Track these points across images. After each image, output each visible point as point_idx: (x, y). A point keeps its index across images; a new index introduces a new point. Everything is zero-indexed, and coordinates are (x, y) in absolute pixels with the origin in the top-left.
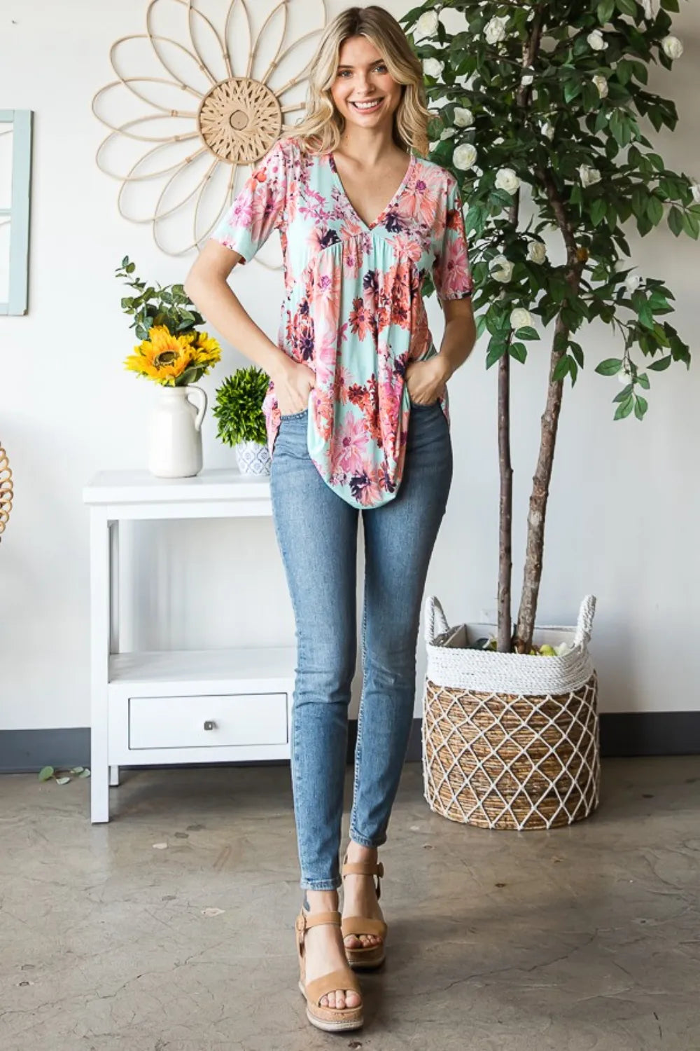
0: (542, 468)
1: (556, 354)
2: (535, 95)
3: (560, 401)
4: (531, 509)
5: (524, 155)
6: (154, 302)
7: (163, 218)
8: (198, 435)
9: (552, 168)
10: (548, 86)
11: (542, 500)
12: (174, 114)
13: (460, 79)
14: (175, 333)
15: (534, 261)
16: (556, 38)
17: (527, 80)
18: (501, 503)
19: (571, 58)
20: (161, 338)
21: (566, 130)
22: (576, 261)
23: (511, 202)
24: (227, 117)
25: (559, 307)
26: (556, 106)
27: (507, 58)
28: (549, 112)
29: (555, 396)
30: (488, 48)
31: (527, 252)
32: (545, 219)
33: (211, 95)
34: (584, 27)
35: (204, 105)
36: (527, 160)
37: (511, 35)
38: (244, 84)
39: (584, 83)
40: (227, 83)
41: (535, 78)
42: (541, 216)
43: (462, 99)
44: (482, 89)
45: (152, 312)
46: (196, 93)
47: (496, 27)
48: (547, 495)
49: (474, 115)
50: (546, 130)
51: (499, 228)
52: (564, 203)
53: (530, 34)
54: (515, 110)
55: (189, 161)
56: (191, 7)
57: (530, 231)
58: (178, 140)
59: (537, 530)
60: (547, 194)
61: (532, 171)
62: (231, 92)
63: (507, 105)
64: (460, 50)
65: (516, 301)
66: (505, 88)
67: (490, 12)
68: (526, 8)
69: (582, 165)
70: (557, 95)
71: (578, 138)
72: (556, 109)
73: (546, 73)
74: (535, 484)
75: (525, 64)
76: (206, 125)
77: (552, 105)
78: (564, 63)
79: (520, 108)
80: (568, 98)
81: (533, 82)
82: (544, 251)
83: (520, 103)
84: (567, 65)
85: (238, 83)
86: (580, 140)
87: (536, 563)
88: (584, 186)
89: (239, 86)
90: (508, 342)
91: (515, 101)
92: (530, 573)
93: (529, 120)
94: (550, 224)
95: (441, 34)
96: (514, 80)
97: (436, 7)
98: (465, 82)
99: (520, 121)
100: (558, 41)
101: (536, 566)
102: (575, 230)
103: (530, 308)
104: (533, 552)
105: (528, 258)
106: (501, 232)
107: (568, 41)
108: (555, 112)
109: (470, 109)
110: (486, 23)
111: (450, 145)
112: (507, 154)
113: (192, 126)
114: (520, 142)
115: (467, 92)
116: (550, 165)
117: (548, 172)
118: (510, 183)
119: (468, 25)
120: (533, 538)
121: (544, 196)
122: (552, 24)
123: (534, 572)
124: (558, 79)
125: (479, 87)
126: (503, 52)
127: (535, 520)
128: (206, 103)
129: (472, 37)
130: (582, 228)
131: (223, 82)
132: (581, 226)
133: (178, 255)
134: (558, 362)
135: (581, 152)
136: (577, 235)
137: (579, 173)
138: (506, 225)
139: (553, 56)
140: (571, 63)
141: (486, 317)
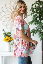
6: (6, 34)
7: (7, 25)
8: (11, 47)
12: (8, 15)
13: (38, 11)
14: (8, 37)
20: (7, 37)
33: (12, 13)
43: (38, 13)
44: (40, 12)
45: (6, 35)
46: (10, 13)
49: (39, 15)
55: (10, 20)
56: (10, 4)
58: (9, 17)
67: (41, 4)
95: (36, 7)
97: (35, 4)
106: (42, 27)
111: (37, 18)
112: (42, 19)
113: (10, 16)
126: (42, 8)
129: (39, 7)
133: (9, 29)
141: (40, 35)
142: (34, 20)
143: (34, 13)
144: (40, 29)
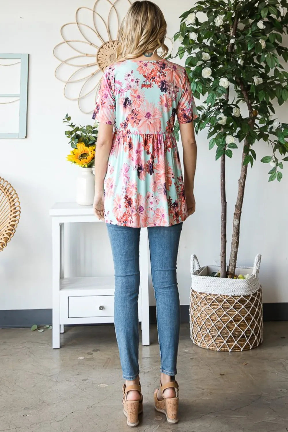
0: (239, 201)
1: (245, 154)
2: (235, 47)
3: (246, 174)
4: (234, 218)
5: (231, 72)
6: (79, 133)
7: (83, 98)
9: (243, 77)
10: (240, 43)
11: (239, 215)
12: (87, 55)
13: (205, 41)
14: (87, 145)
15: (236, 116)
16: (244, 24)
17: (232, 41)
18: (222, 216)
19: (250, 32)
20: (82, 147)
21: (248, 62)
22: (253, 116)
23: (226, 92)
24: (108, 56)
25: (246, 135)
26: (244, 52)
27: (224, 32)
28: (241, 54)
29: (244, 172)
30: (216, 28)
31: (233, 112)
32: (240, 99)
33: (102, 47)
34: (256, 20)
35: (99, 52)
36: (232, 74)
37: (226, 22)
38: (116, 43)
39: (256, 43)
40: (109, 43)
41: (235, 40)
42: (238, 97)
43: (206, 49)
44: (214, 45)
45: (78, 137)
46: (96, 47)
47: (219, 19)
48: (241, 212)
49: (211, 56)
50: (240, 62)
51: (221, 103)
52: (248, 92)
53: (233, 22)
54: (227, 54)
55: (93, 75)
56: (94, 11)
57: (233, 103)
58: (88, 66)
59: (237, 227)
60: (241, 88)
61: (234, 79)
62: (110, 46)
63: (224, 51)
64: (205, 29)
65: (228, 132)
66: (223, 44)
67: (217, 13)
68: (232, 11)
69: (255, 77)
70: (244, 47)
71: (253, 65)
72: (244, 53)
73: (240, 38)
74: (236, 208)
75: (231, 35)
76: (101, 60)
77: (242, 51)
78: (247, 34)
79: (229, 53)
80: (249, 49)
81: (235, 42)
82: (240, 112)
83: (229, 50)
84: (249, 35)
85: (113, 42)
86: (254, 66)
87: (236, 241)
88: (256, 85)
89: (114, 44)
90: (225, 149)
91: (227, 50)
92: (234, 245)
93: (233, 58)
94: (242, 101)
95: (197, 22)
96: (227, 41)
97: (195, 11)
98: (207, 42)
99: (229, 58)
100: (245, 25)
101: (236, 242)
102: (252, 103)
103: (234, 135)
104: (235, 236)
105: (233, 114)
106: (222, 104)
107: (249, 25)
108: (244, 54)
109: (209, 53)
110: (215, 18)
111: (201, 68)
112: (224, 72)
113: (94, 60)
114: (229, 67)
115: (208, 46)
116: (242, 76)
117: (241, 79)
118: (225, 84)
119: (208, 18)
120: (235, 230)
121: (240, 89)
122: (242, 18)
123: (235, 244)
124: (245, 41)
125: (212, 44)
126: (222, 30)
127: (236, 223)
128: (100, 50)
129: (210, 23)
130: (255, 102)
131: (107, 42)
132: (254, 101)
133: (87, 113)
134: (246, 157)
135: (255, 71)
136: (253, 105)
137: (253, 80)
138: (224, 101)
139: (243, 31)
140: (250, 34)
141: (215, 139)
142: (191, 75)
143: (189, 50)
144: (212, 115)
